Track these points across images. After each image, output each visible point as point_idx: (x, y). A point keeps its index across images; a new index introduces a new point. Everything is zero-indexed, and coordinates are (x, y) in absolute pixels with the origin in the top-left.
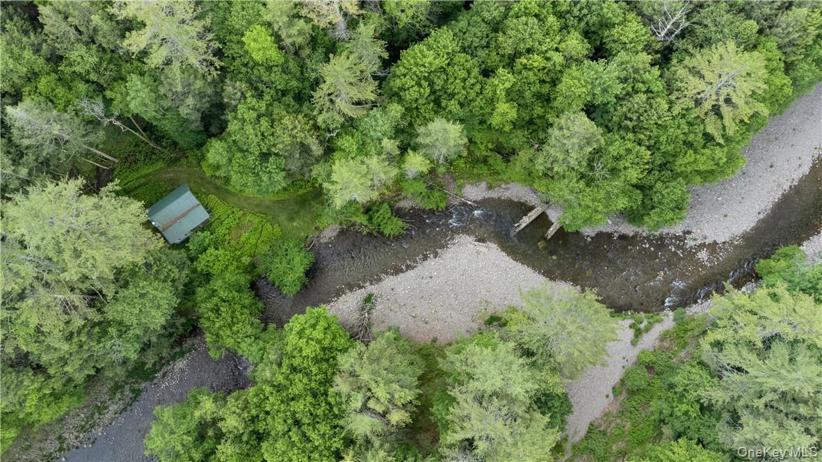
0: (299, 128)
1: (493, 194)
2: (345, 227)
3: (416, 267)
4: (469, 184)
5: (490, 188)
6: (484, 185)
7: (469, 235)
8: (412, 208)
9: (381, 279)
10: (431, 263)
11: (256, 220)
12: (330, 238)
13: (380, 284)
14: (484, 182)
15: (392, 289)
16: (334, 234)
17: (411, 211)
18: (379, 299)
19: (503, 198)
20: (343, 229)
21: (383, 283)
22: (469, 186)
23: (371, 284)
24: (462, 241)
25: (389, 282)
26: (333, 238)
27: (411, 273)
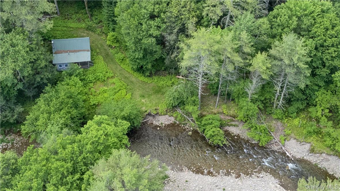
0: (187, 8)
1: (313, 159)
2: (178, 122)
3: (216, 176)
4: (295, 139)
5: (312, 151)
6: (307, 147)
7: (275, 178)
8: (238, 136)
9: (182, 170)
10: (230, 181)
11: (118, 84)
12: (162, 124)
13: (179, 173)
14: (309, 145)
15: (187, 181)
16: (166, 123)
17: (236, 137)
18: (171, 183)
19: (319, 166)
20: (175, 123)
21: (182, 174)
22: (294, 141)
23: (172, 169)
24: (266, 178)
25: (187, 175)
26: (164, 125)
27: (209, 178)
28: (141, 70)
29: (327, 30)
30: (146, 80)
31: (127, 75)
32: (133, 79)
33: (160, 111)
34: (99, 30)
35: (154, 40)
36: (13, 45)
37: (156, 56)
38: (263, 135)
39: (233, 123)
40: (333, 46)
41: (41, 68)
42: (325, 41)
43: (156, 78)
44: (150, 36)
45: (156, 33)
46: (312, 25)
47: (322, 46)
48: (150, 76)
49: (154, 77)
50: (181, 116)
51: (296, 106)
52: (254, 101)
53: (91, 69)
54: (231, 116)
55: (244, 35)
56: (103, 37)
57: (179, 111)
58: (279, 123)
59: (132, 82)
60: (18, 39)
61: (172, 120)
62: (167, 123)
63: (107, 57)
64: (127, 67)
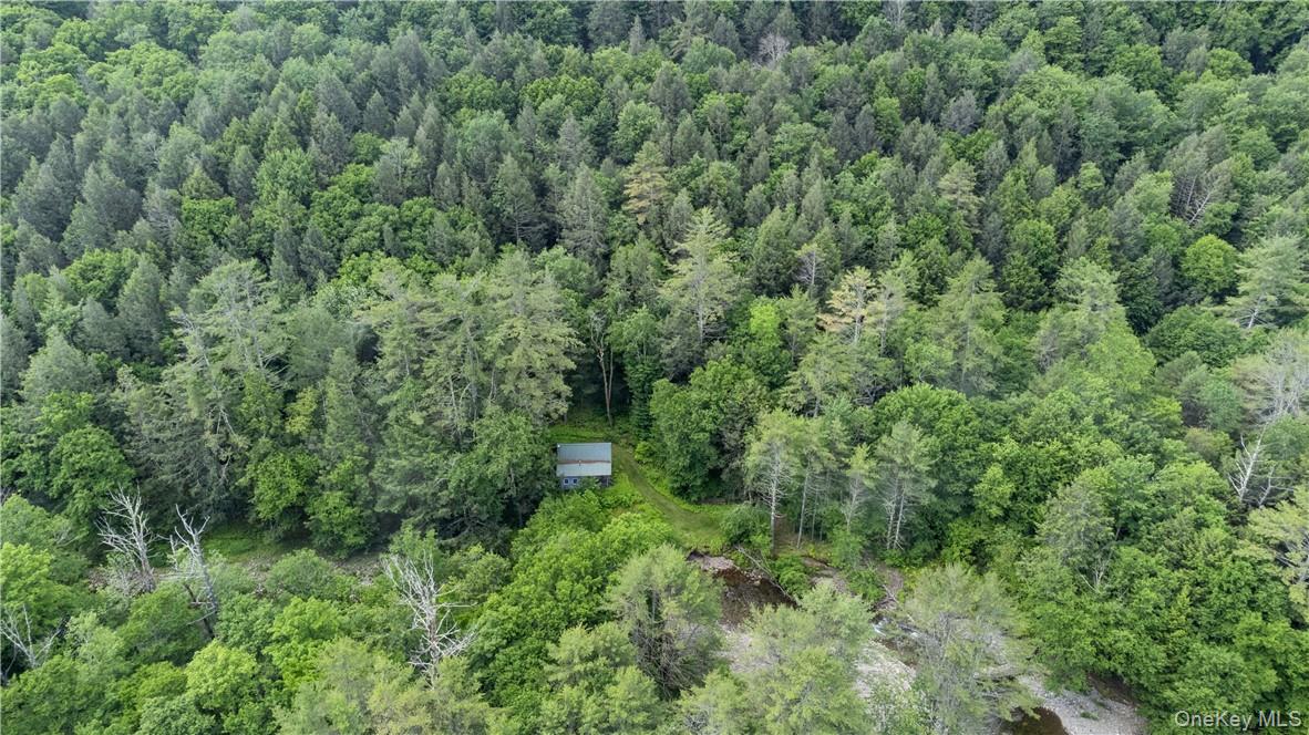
11: (650, 511)
13: (740, 634)
18: (725, 647)
23: (729, 629)
28: (683, 492)
29: (958, 425)
30: (691, 508)
31: (664, 501)
32: (673, 507)
33: (711, 549)
34: (624, 441)
35: (707, 435)
36: (513, 428)
37: (710, 465)
38: (870, 586)
39: (825, 572)
40: (967, 447)
41: (542, 473)
42: (955, 440)
43: (706, 507)
44: (703, 430)
45: (711, 427)
46: (936, 419)
47: (952, 448)
48: (698, 502)
49: (704, 505)
50: (745, 558)
51: (922, 547)
52: (855, 531)
53: (611, 488)
54: (820, 561)
55: (837, 425)
56: (630, 450)
57: (741, 550)
58: (896, 573)
59: (670, 510)
60: (519, 421)
61: (729, 564)
62: (722, 568)
63: (634, 475)
64: (664, 489)
